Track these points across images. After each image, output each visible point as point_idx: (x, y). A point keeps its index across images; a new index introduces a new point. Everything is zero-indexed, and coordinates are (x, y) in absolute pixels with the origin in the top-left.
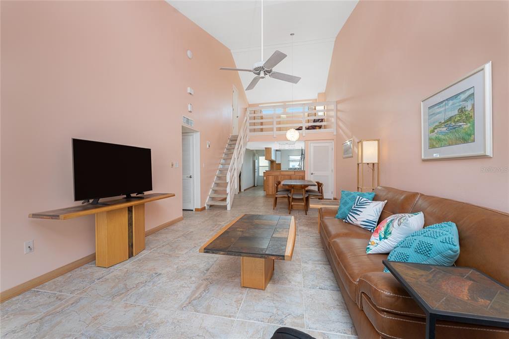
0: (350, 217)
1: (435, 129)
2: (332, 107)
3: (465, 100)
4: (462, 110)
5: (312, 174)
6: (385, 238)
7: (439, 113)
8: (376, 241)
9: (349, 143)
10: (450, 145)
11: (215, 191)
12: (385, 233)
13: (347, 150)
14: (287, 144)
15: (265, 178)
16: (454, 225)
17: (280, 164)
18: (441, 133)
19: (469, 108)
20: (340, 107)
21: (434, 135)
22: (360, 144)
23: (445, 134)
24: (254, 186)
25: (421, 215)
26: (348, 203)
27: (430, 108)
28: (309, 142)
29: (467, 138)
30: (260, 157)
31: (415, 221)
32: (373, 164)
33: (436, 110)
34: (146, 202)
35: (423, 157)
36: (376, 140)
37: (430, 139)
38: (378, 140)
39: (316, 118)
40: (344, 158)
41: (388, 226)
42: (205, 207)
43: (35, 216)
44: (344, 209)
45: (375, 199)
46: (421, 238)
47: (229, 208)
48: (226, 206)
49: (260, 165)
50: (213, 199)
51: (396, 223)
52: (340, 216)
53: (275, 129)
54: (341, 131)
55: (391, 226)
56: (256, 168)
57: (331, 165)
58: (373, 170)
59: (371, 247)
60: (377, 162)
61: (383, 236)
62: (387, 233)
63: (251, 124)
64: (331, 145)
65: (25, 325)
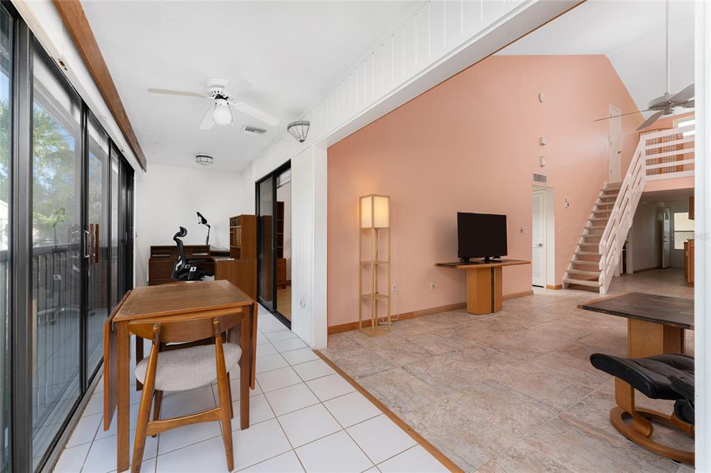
24: (660, 267)
30: (676, 215)
42: (561, 285)
43: (439, 265)
47: (603, 291)
48: (599, 288)
49: (676, 229)
56: (666, 235)
63: (649, 162)
65: (447, 329)
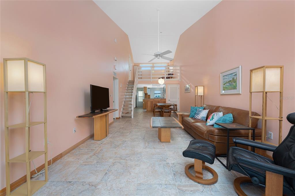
0: (196, 116)
1: (225, 84)
2: (178, 68)
3: (234, 76)
4: (233, 79)
5: (169, 100)
6: (212, 120)
7: (226, 78)
8: (209, 121)
9: (188, 86)
10: (230, 90)
11: (123, 109)
12: (212, 118)
13: (187, 89)
14: (156, 85)
15: (144, 103)
16: (232, 114)
17: (150, 95)
18: (227, 85)
19: (235, 78)
20: (182, 68)
21: (225, 86)
22: (196, 88)
23: (228, 86)
24: (136, 107)
25: (222, 112)
26: (194, 111)
27: (223, 76)
28: (168, 85)
29: (235, 88)
30: (139, 92)
31: (221, 114)
32: (201, 96)
33: (225, 77)
34: (109, 113)
35: (221, 93)
36: (202, 86)
37: (223, 87)
38: (204, 86)
39: (169, 73)
40: (185, 93)
41: (213, 116)
42: (120, 117)
43: (79, 117)
44: (193, 114)
45: (204, 109)
46: (223, 118)
47: (132, 117)
48: (131, 116)
49: (139, 96)
50: (123, 113)
51: (215, 115)
52: (191, 117)
53: (151, 78)
54: (183, 80)
55: (214, 116)
56: (137, 97)
57: (178, 96)
58: (201, 98)
59: (208, 123)
60: (203, 95)
61: (211, 119)
62: (213, 118)
64: (178, 86)
65: (91, 157)
